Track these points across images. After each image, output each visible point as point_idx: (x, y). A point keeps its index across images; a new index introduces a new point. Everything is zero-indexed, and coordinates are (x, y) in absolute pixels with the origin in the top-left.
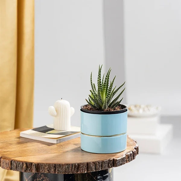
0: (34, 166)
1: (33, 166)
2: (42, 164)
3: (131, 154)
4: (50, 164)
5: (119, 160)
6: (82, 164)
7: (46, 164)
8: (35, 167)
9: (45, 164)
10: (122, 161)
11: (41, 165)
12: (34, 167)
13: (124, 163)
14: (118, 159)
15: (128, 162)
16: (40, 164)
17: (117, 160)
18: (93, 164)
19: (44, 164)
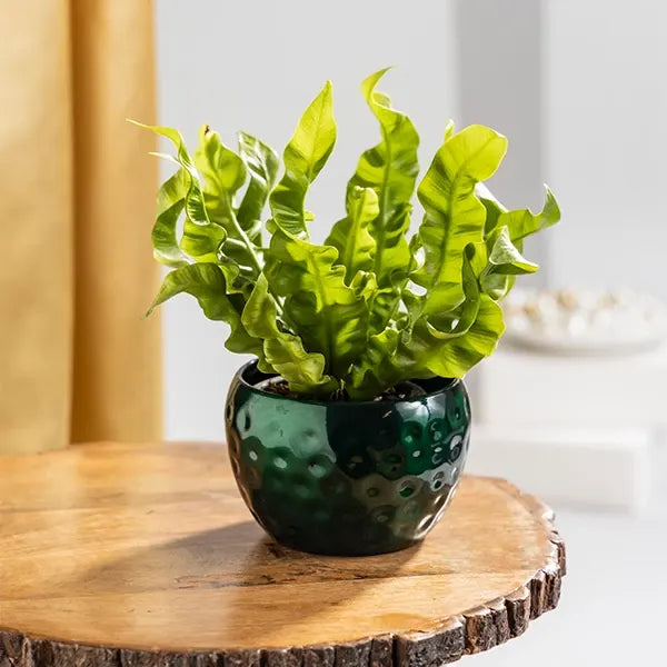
0: (30, 650)
1: (26, 651)
2: (61, 645)
3: (495, 617)
4: (95, 646)
5: (420, 642)
6: (239, 658)
7: (80, 644)
8: (35, 657)
9: (77, 646)
10: (439, 649)
11: (59, 649)
12: (29, 654)
13: (457, 658)
14: (418, 637)
15: (477, 649)
16: (54, 644)
17: (410, 643)
18: (292, 657)
19: (72, 643)
